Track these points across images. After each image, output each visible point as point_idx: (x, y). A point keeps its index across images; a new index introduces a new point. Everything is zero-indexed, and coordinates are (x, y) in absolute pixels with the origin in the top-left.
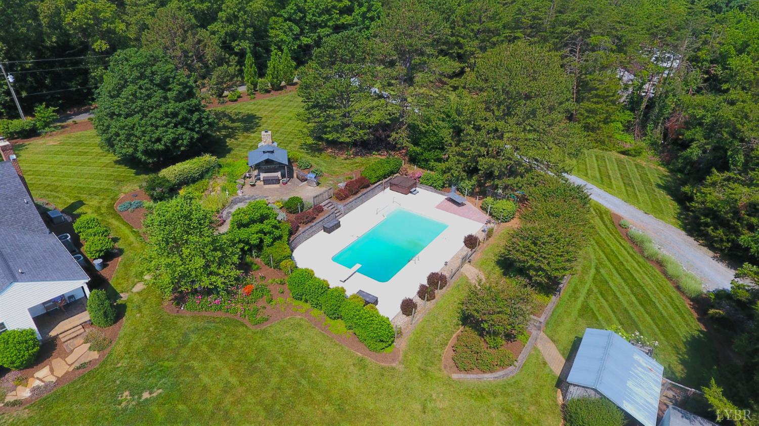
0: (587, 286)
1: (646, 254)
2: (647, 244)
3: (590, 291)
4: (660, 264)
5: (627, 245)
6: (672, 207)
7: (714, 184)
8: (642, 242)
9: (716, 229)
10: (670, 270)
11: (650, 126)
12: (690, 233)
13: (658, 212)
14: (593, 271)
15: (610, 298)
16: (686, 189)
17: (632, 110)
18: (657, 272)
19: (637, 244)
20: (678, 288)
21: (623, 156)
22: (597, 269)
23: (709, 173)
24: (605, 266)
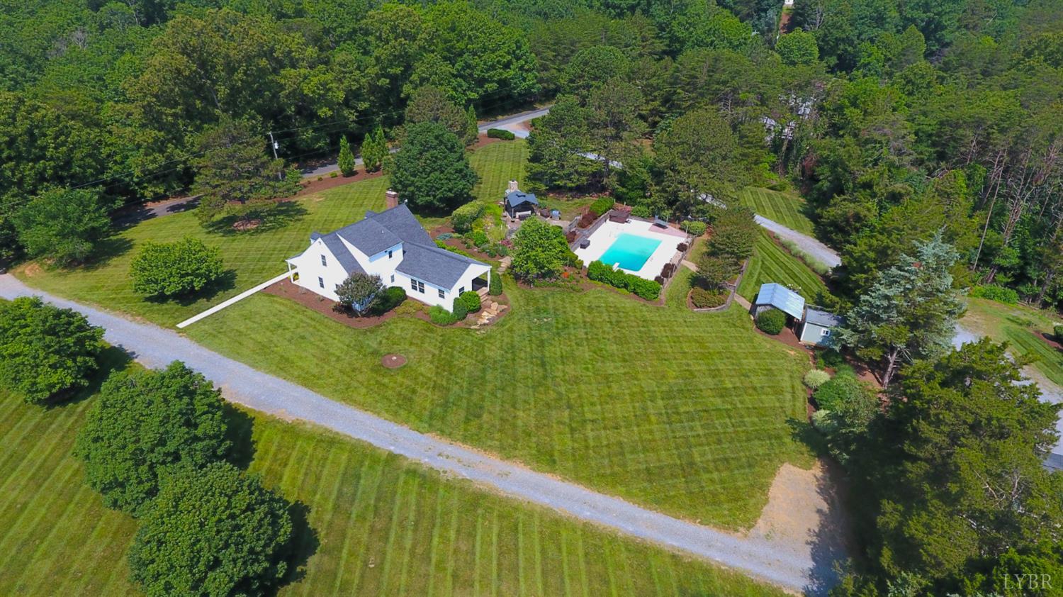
0: (758, 271)
1: (793, 252)
2: (793, 247)
3: (760, 274)
4: (802, 258)
5: (780, 249)
6: (810, 225)
7: (835, 205)
8: (790, 246)
9: (837, 234)
10: (808, 260)
11: (791, 165)
12: (821, 241)
13: (799, 228)
14: (760, 263)
15: (773, 276)
16: (818, 211)
17: (776, 152)
18: (801, 263)
19: (786, 247)
20: (814, 270)
21: (771, 191)
22: (762, 261)
23: (832, 197)
24: (767, 260)
